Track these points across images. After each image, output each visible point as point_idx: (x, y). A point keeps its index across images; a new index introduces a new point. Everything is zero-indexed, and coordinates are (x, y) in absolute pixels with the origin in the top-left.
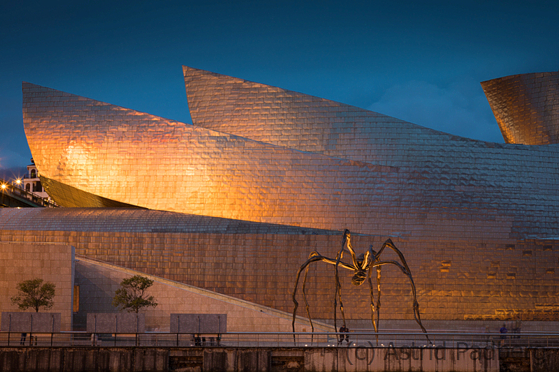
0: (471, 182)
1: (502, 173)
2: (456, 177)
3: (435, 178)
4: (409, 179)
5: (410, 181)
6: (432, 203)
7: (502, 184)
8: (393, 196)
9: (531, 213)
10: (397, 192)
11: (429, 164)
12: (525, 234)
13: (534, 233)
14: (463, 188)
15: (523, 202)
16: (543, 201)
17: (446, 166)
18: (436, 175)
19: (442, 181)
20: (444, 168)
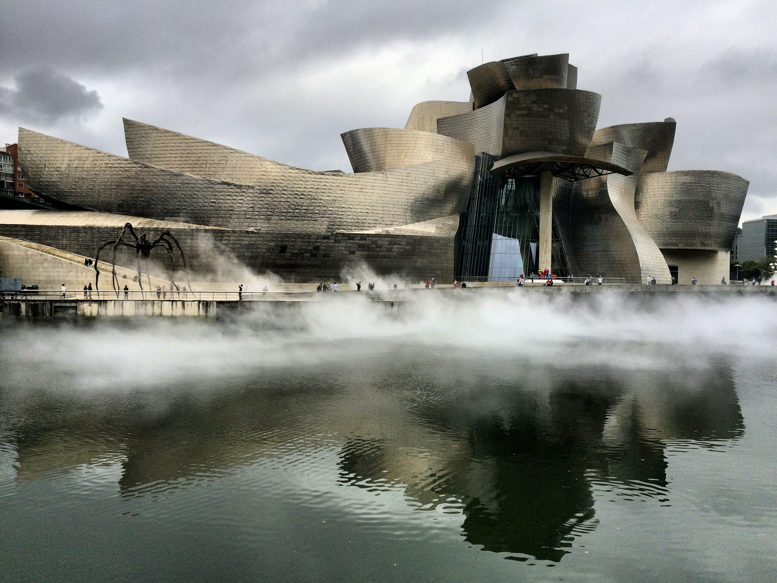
0: (302, 196)
1: (323, 191)
2: (292, 193)
3: (277, 193)
4: (260, 194)
5: (261, 195)
6: (275, 209)
7: (322, 198)
8: (249, 204)
9: (341, 216)
10: (252, 202)
11: (274, 184)
12: (336, 230)
13: (343, 229)
14: (296, 200)
15: (336, 209)
16: (350, 209)
17: (286, 186)
18: (279, 192)
19: (283, 196)
20: (284, 187)
